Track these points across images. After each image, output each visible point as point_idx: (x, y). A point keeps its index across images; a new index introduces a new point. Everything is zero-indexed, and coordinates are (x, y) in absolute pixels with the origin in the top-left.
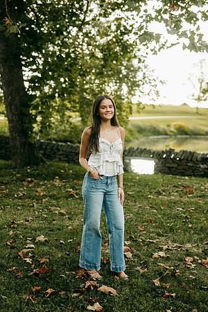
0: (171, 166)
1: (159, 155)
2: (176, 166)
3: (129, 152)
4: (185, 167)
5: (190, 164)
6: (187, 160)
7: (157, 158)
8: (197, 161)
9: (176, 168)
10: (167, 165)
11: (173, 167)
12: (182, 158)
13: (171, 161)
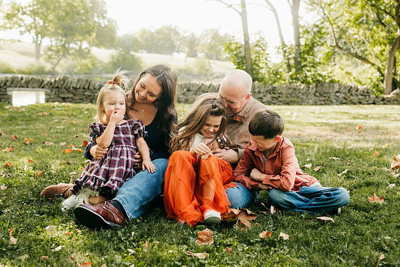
0: (66, 97)
1: (51, 84)
2: (72, 96)
3: (12, 83)
4: (82, 97)
5: (87, 93)
6: (84, 88)
7: (49, 88)
8: (94, 89)
9: (72, 99)
10: (62, 95)
11: (68, 98)
12: (78, 87)
13: (66, 91)
